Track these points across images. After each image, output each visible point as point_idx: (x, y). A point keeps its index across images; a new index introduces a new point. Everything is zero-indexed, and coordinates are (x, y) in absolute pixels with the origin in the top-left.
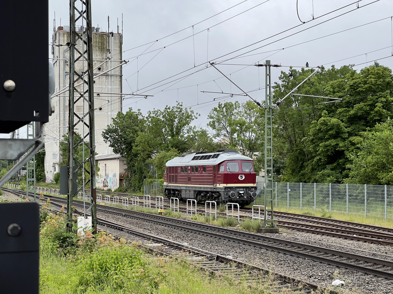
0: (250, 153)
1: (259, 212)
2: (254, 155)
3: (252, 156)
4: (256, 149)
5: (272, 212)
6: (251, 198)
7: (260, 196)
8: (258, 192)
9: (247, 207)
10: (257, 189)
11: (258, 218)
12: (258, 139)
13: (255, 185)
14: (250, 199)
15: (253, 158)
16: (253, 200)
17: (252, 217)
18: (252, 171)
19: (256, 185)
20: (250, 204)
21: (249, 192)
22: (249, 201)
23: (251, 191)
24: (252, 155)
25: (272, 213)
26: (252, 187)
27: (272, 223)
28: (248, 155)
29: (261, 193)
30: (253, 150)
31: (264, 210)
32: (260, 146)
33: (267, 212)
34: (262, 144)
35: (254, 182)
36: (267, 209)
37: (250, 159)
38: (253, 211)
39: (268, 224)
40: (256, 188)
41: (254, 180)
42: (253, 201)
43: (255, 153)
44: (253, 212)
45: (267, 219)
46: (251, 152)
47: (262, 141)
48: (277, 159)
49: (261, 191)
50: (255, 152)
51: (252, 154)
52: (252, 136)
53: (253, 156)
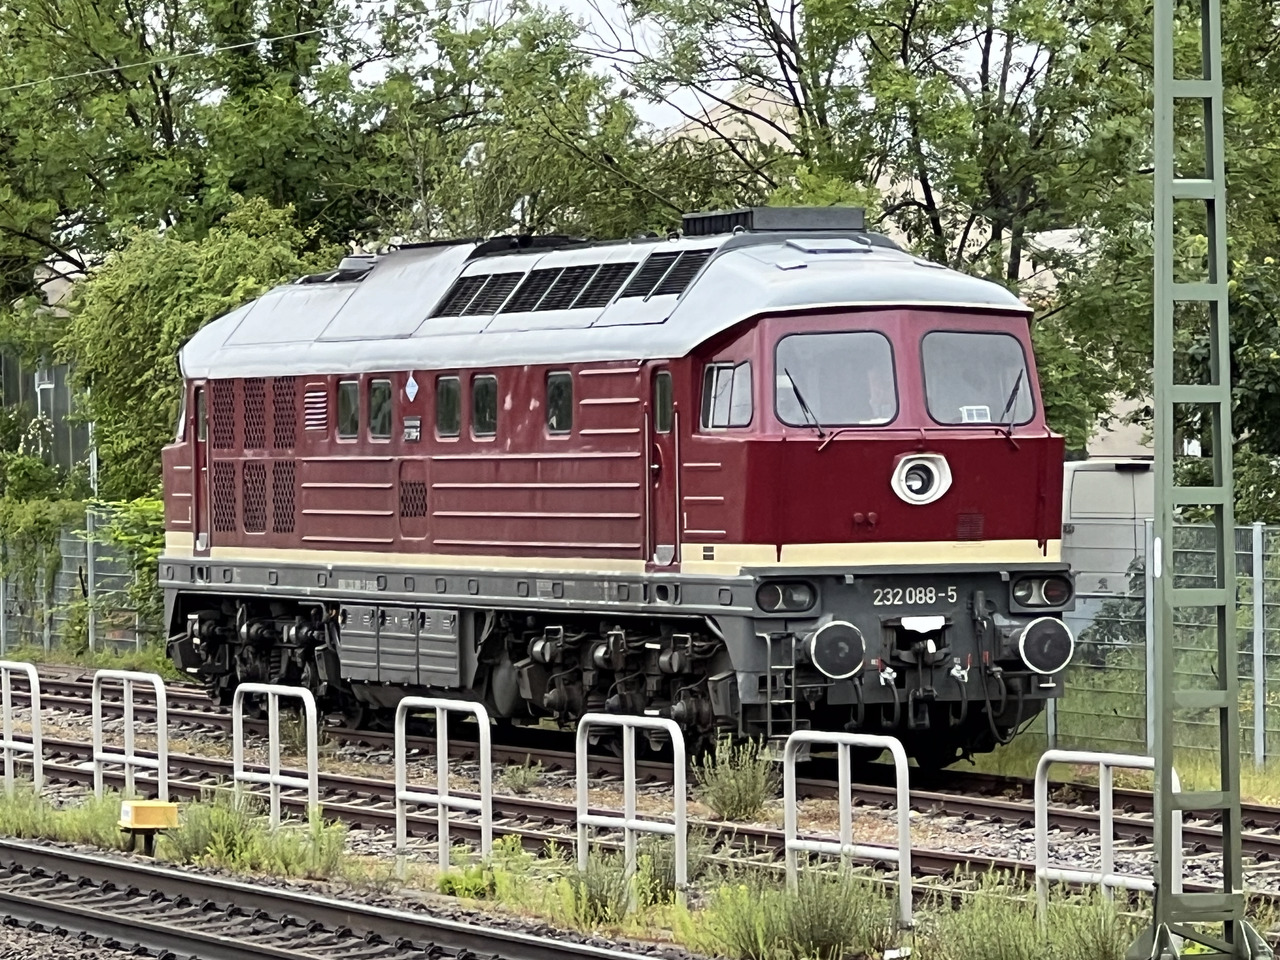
0: (997, 236)
1: (1106, 813)
2: (1038, 259)
3: (1014, 273)
4: (1056, 198)
5: (1227, 812)
6: (1017, 683)
7: (1095, 659)
8: (1076, 622)
9: (980, 763)
10: (1070, 588)
11: (1096, 877)
12: (1073, 101)
13: (1053, 553)
14: (1010, 690)
15: (1032, 282)
16: (1033, 695)
17: (1030, 871)
18: (1027, 422)
19: (1064, 549)
20: (1003, 733)
21: (1000, 621)
22: (995, 704)
23: (1015, 608)
24: (1016, 256)
25: (1227, 828)
26: (1024, 576)
27: (1229, 925)
28: (975, 258)
29: (1107, 624)
30: (1025, 212)
31: (1149, 799)
32: (1090, 168)
33: (1177, 815)
34: (1114, 155)
35: (1044, 523)
36: (1176, 788)
37: (999, 296)
38: (1040, 803)
39: (1188, 936)
40: (1059, 582)
41: (1040, 499)
42: (1037, 707)
43: (1045, 240)
44: (1041, 819)
45: (1176, 889)
46: (1006, 234)
47: (1112, 124)
48: (1259, 294)
49: (1109, 608)
50: (1042, 228)
51: (1019, 244)
52: (1016, 78)
53: (1025, 268)
